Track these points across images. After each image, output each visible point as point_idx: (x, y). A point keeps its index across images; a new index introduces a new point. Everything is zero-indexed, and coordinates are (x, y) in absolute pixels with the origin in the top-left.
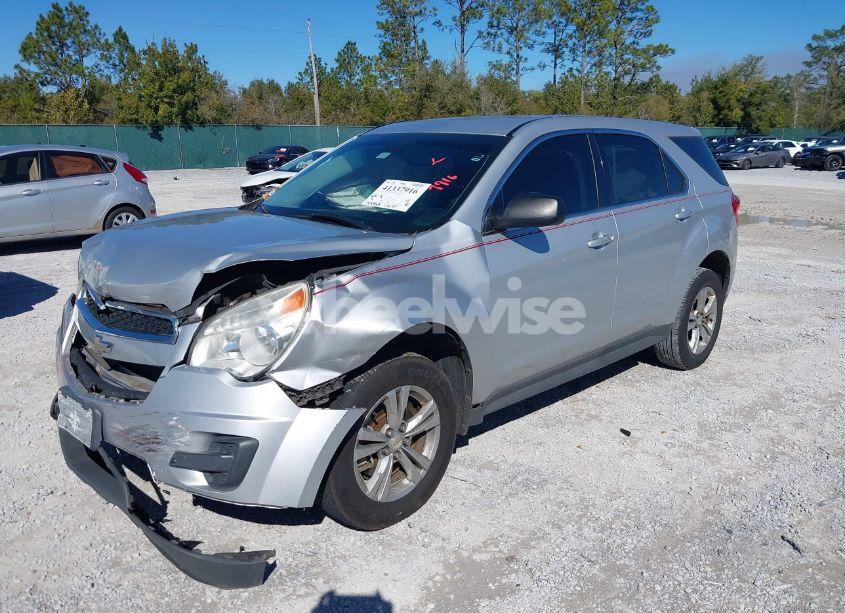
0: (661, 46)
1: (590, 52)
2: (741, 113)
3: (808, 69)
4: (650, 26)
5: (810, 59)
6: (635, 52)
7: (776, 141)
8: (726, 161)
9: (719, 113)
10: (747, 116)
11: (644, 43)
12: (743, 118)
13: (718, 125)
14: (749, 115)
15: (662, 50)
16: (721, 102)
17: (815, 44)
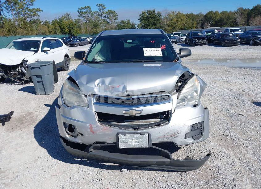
0: (38, 9)
1: (14, 9)
2: (68, 30)
3: (79, 17)
4: (32, 2)
5: (79, 15)
6: (30, 10)
7: (83, 38)
8: (72, 44)
9: (62, 30)
10: (70, 31)
11: (31, 8)
12: (69, 31)
13: (63, 34)
14: (71, 31)
15: (38, 10)
16: (62, 27)
17: (79, 11)
